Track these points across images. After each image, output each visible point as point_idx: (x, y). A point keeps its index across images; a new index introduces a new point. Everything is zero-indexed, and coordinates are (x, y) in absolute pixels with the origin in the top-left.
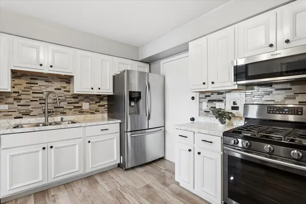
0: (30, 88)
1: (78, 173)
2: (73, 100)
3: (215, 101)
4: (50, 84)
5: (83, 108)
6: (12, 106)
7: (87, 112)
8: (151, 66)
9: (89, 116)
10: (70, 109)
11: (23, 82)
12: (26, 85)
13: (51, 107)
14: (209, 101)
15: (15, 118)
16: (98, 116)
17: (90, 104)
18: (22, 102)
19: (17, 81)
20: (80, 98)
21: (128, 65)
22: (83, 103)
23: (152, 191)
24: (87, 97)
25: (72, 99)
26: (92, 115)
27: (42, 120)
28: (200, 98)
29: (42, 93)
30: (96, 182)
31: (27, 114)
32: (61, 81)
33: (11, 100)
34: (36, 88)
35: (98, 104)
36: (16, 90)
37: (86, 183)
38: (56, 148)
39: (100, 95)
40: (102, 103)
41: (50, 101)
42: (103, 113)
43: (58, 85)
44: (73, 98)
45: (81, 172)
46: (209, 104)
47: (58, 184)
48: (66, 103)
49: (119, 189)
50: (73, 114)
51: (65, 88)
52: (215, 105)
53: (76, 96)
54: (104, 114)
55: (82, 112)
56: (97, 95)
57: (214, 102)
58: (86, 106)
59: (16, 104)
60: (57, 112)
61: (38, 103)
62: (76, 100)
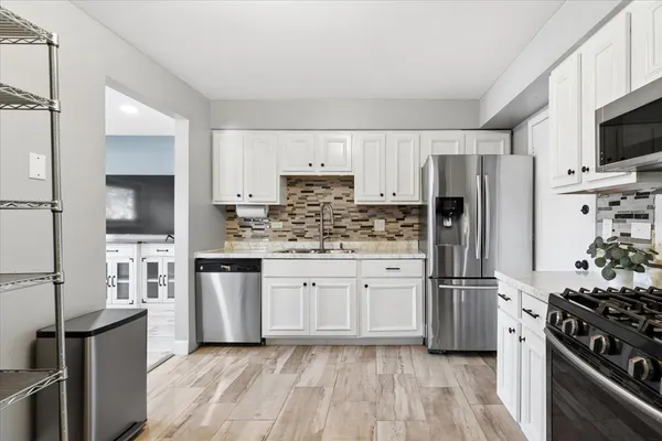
0: (305, 198)
1: (348, 333)
2: (360, 216)
3: (630, 216)
4: (328, 191)
5: (376, 229)
6: (286, 224)
7: (382, 237)
8: (516, 134)
9: (385, 242)
10: (356, 231)
11: (297, 190)
12: (300, 195)
13: (328, 226)
14: (617, 216)
15: (290, 240)
16: (401, 244)
17: (387, 223)
18: (297, 219)
19: (292, 190)
20: (371, 212)
21: (454, 141)
22: (376, 221)
23: (446, 399)
24: (382, 211)
25: (358, 214)
26: (390, 242)
27: (317, 245)
28: (599, 209)
29: (318, 205)
30: (374, 356)
31: (301, 235)
32: (343, 185)
33: (285, 216)
34: (311, 198)
35: (401, 223)
36: (290, 202)
37: (359, 352)
38: (321, 287)
39: (405, 206)
40: (408, 221)
41: (327, 217)
42: (409, 239)
43: (338, 191)
44: (360, 211)
45: (352, 333)
46: (616, 225)
47: (325, 343)
48: (349, 220)
49: (395, 377)
50: (360, 239)
51: (348, 195)
52: (630, 226)
53: (363, 209)
54: (411, 242)
55: (373, 236)
56: (400, 206)
57: (628, 220)
58: (379, 225)
59: (290, 221)
60: (337, 234)
61: (314, 219)
62: (365, 215)
